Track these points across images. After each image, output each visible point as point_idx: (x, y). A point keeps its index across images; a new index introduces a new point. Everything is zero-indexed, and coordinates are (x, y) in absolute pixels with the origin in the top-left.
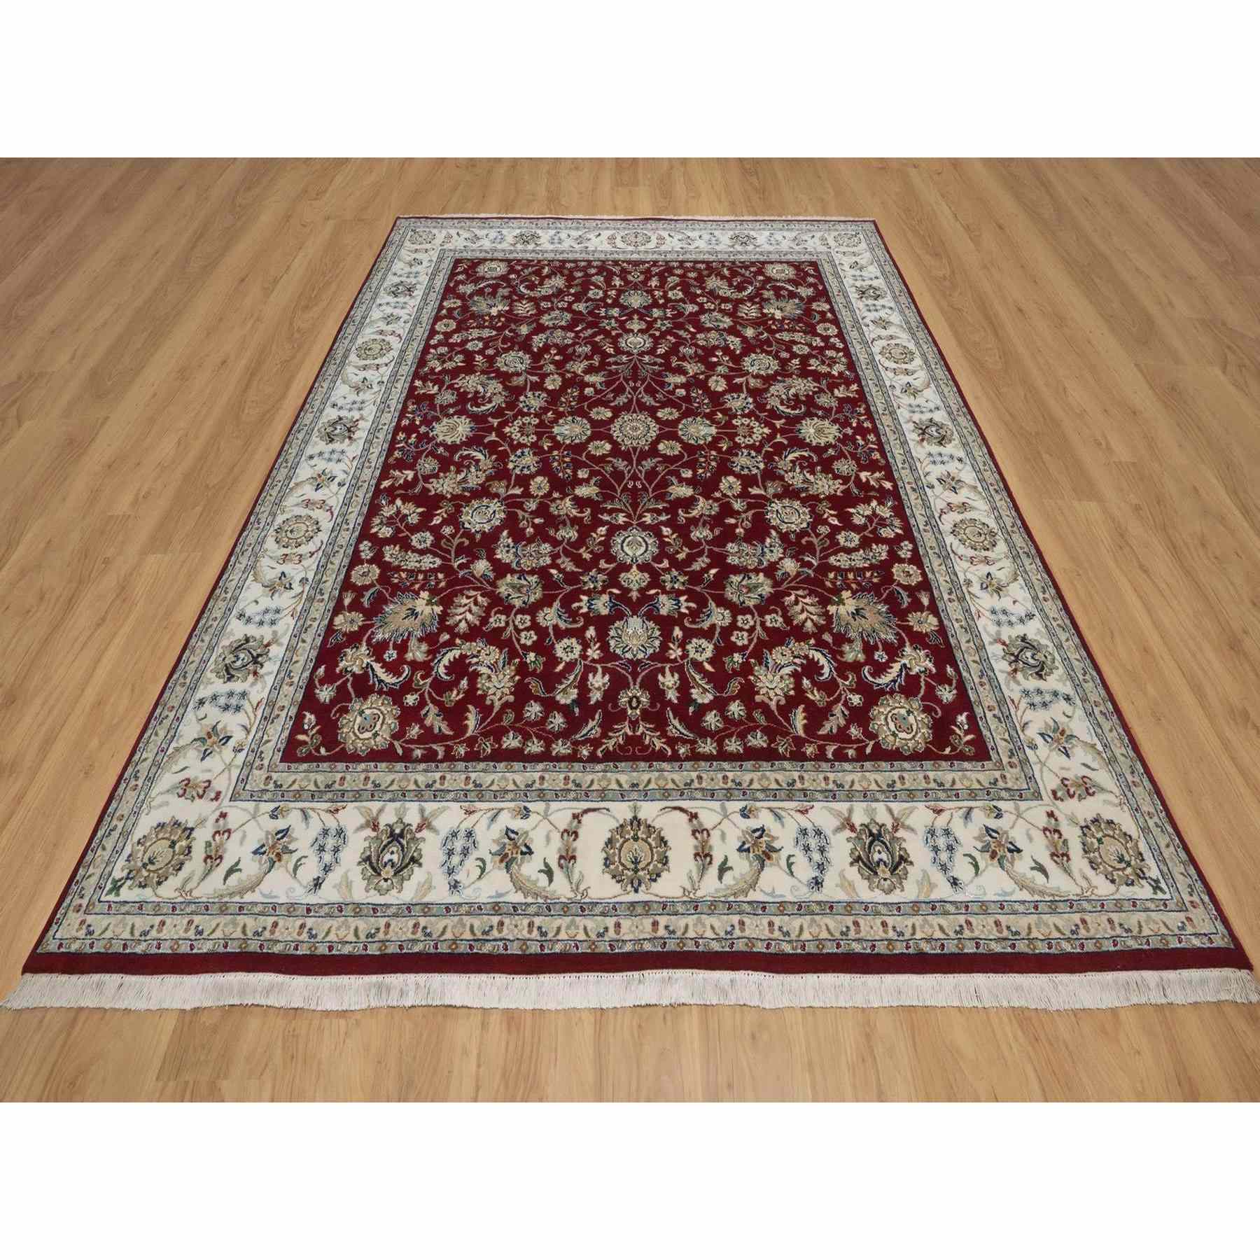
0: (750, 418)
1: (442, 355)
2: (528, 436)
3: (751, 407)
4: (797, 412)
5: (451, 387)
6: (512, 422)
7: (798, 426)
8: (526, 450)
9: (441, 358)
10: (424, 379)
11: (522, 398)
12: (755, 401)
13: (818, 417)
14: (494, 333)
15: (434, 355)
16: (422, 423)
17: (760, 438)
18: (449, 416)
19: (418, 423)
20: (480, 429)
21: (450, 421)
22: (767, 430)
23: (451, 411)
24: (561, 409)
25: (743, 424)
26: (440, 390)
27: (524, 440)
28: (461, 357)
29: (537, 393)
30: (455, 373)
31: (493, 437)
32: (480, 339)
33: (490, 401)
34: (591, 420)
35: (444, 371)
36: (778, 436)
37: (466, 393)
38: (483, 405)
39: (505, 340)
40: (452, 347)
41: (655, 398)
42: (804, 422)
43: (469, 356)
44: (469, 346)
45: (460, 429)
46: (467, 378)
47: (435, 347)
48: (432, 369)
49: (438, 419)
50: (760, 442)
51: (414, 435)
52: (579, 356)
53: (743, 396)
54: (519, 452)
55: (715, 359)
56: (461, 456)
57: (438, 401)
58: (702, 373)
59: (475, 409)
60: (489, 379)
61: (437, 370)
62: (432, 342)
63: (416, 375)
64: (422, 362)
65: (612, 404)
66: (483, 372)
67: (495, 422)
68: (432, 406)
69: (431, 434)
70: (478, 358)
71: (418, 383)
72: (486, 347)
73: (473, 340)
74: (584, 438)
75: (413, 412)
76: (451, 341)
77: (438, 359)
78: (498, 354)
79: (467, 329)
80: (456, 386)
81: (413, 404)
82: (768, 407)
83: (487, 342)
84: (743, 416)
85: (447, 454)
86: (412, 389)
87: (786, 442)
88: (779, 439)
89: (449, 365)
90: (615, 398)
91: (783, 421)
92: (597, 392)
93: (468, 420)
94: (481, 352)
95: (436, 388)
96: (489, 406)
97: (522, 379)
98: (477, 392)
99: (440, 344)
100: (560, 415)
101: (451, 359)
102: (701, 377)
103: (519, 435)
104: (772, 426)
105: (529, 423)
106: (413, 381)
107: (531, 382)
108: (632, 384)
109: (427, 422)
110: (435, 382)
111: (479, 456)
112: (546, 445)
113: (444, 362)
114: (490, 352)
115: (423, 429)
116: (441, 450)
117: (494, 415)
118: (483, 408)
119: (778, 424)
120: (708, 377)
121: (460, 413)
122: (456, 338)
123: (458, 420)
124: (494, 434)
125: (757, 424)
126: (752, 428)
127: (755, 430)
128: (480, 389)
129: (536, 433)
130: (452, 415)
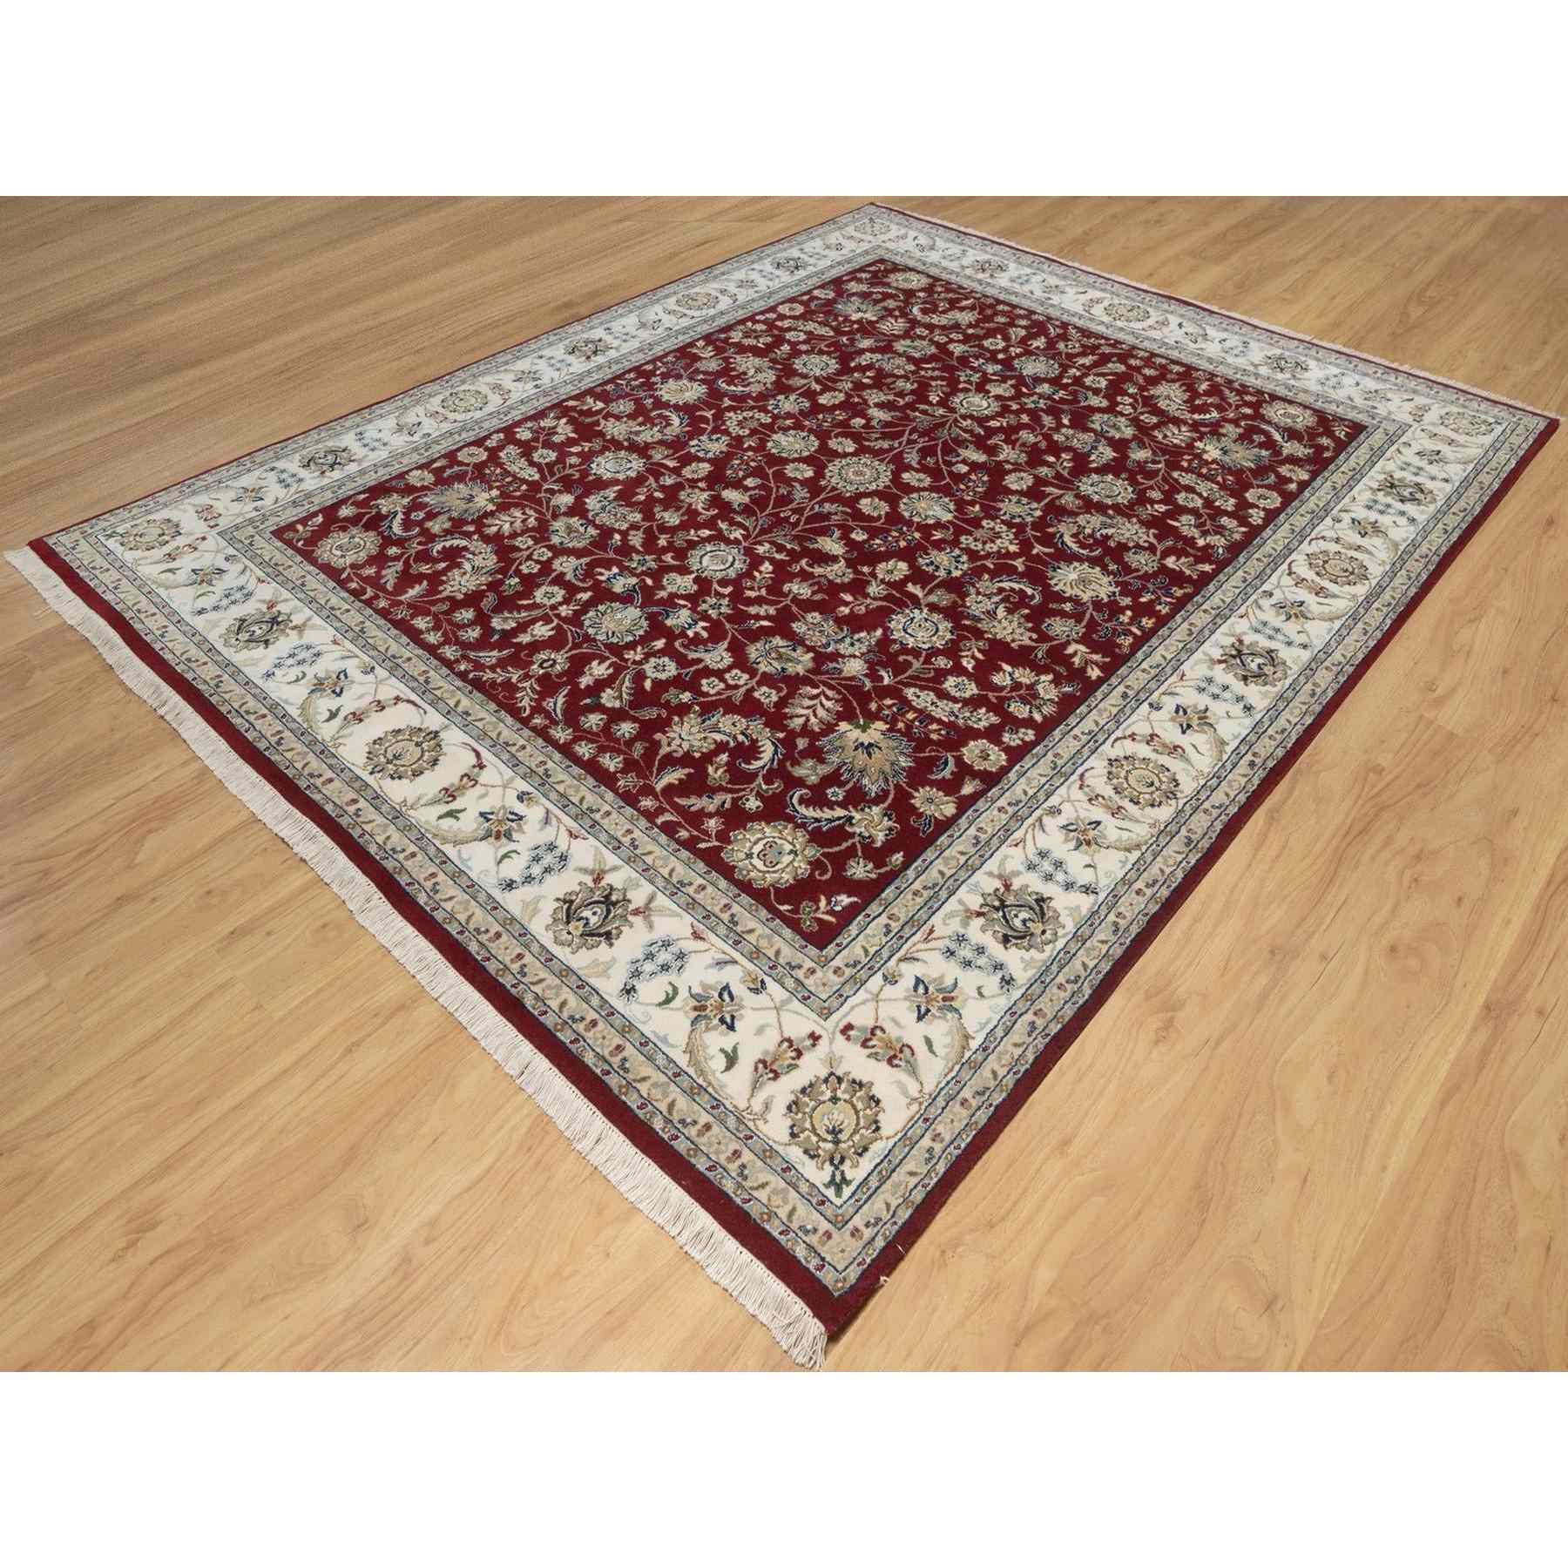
1: (1024, 700)
5: (1044, 637)
9: (1030, 695)
10: (1078, 675)
14: (910, 692)
15: (1039, 708)
16: (1122, 610)
18: (1077, 601)
19: (1129, 613)
20: (1047, 565)
21: (1078, 593)
23: (1068, 606)
26: (1068, 643)
28: (997, 679)
29: (930, 569)
32: (943, 695)
33: (1000, 590)
35: (1039, 670)
37: (1028, 618)
38: (1012, 590)
39: (899, 668)
40: (998, 708)
43: (981, 675)
44: (972, 689)
45: (1072, 578)
46: (1009, 639)
47: (1029, 723)
48: (1057, 682)
49: (1097, 604)
51: (1143, 600)
57: (1081, 629)
59: (1030, 591)
60: (977, 620)
61: (1050, 677)
62: (1028, 735)
63: (1090, 687)
64: (1067, 708)
66: (979, 634)
67: (1019, 563)
68: (1092, 626)
69: (1119, 589)
70: (968, 664)
71: (1094, 673)
72: (941, 674)
73: (955, 700)
75: (1127, 633)
76: (994, 719)
77: (1036, 696)
78: (934, 652)
80: (1035, 636)
81: (1119, 646)
83: (934, 682)
85: (1108, 560)
86: (1109, 670)
89: (1024, 676)
92: (847, 529)
93: (1053, 582)
94: (958, 670)
95: (1070, 650)
96: (1006, 585)
97: (934, 598)
98: (1010, 611)
99: (1017, 723)
100: (923, 528)
101: (1017, 686)
106: (1100, 682)
107: (923, 587)
109: (1113, 609)
110: (1066, 660)
111: (1069, 540)
113: (1031, 687)
114: (942, 662)
115: (1127, 601)
116: (1114, 567)
122: (984, 719)
124: (1034, 552)
128: (1001, 612)
129: (978, 527)
130: (1069, 600)
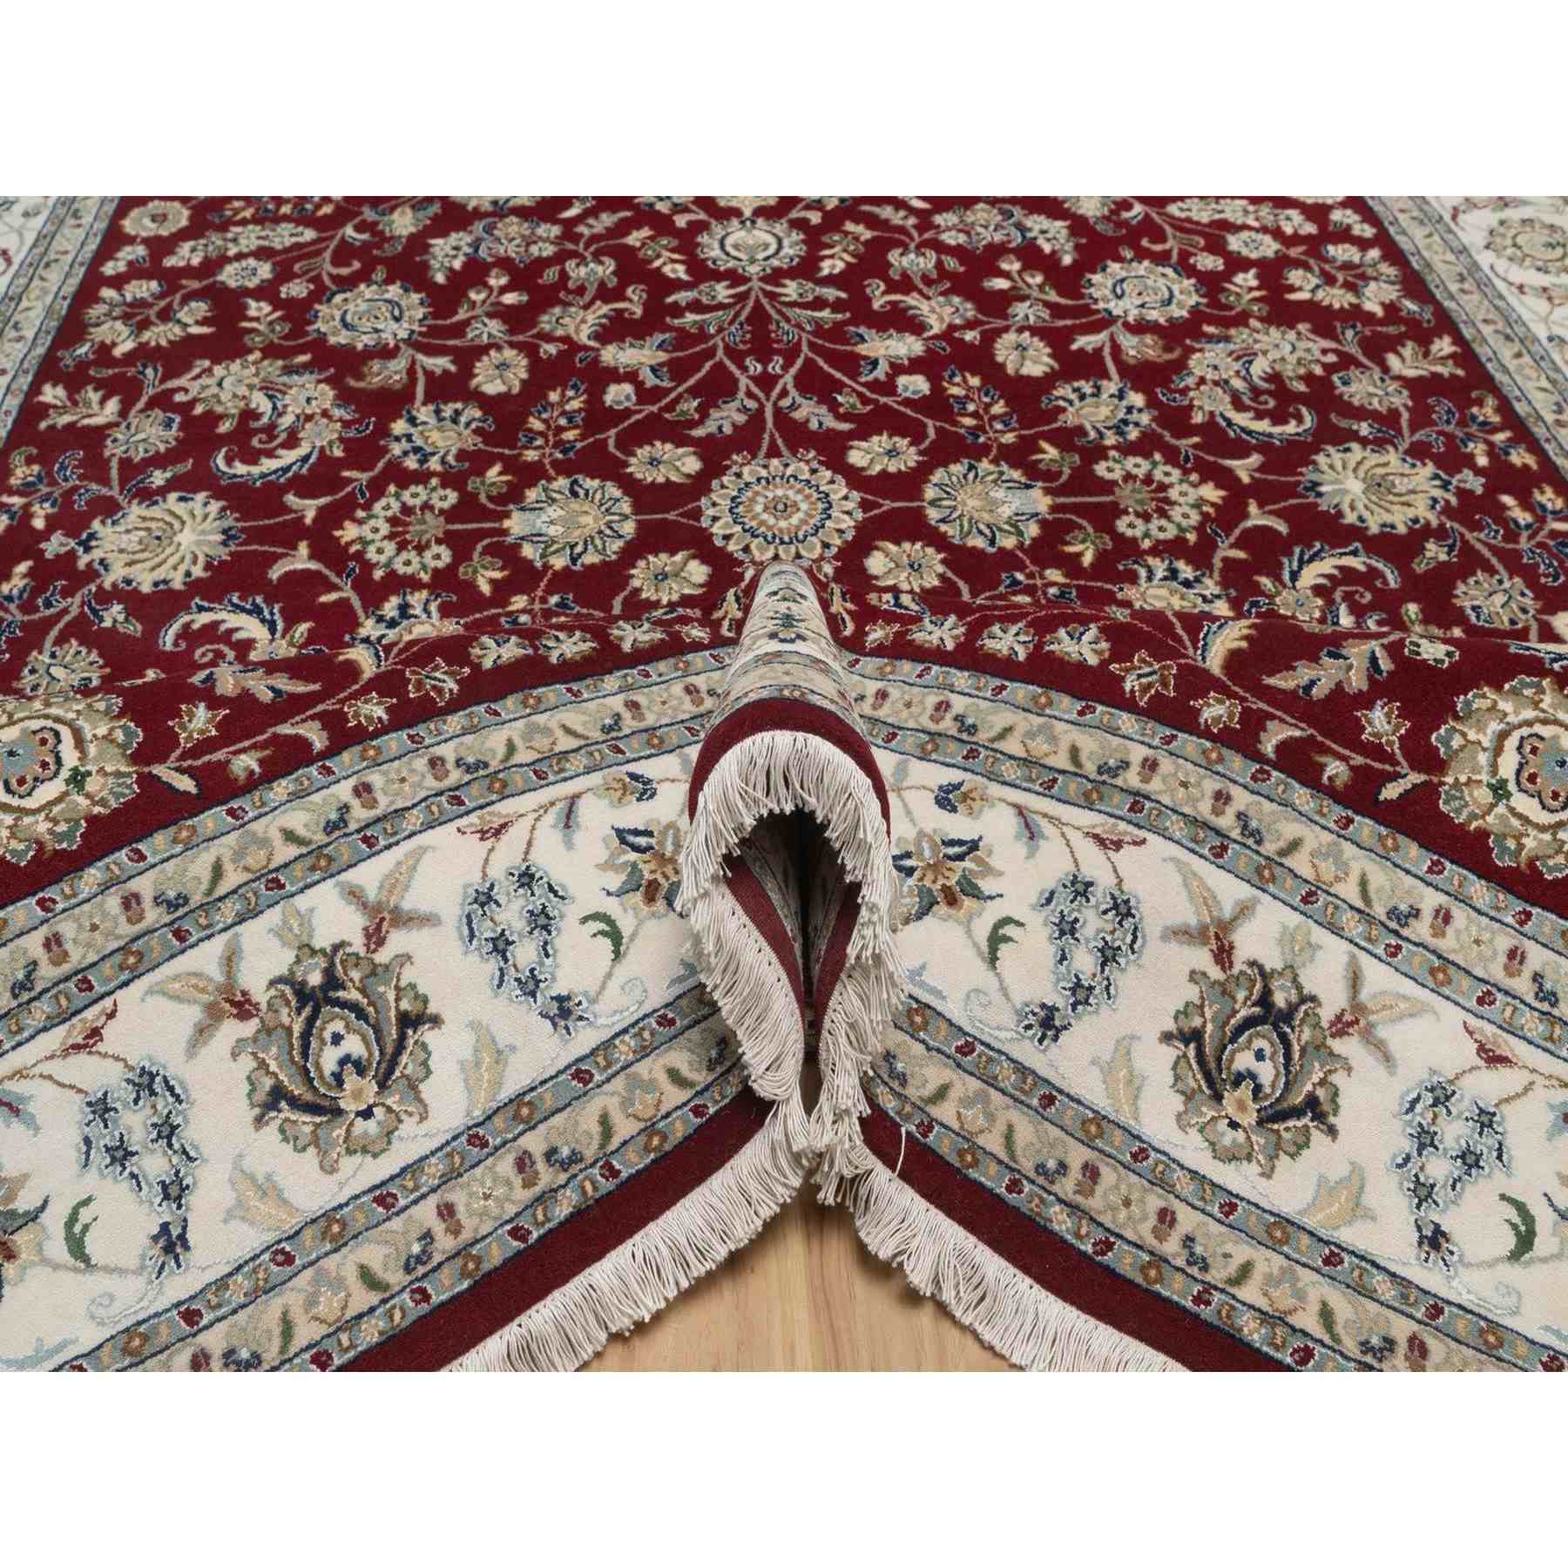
0: (1147, 455)
1: (140, 304)
2: (420, 549)
3: (1145, 419)
4: (1291, 428)
5: (163, 401)
6: (367, 506)
7: (1308, 474)
8: (417, 599)
9: (136, 316)
10: (75, 381)
11: (399, 427)
12: (1152, 402)
13: (1364, 442)
14: (309, 235)
15: (112, 305)
16: (53, 524)
17: (1195, 518)
18: (148, 496)
19: (39, 523)
20: (254, 535)
21: (155, 512)
22: (1211, 493)
23: (159, 478)
24: (531, 455)
25: (1128, 477)
26: (123, 413)
27: (408, 564)
28: (200, 308)
29: (448, 410)
30: (178, 357)
31: (301, 560)
32: (262, 253)
33: (292, 441)
34: (630, 486)
35: (143, 354)
36: (1253, 508)
37: (212, 418)
38: (270, 454)
39: (344, 254)
40: (171, 280)
41: (834, 407)
42: (1321, 459)
43: (227, 305)
44: (229, 276)
45: (186, 538)
46: (219, 371)
47: (118, 282)
48: (104, 350)
49: (109, 509)
50: (1200, 529)
51: (23, 567)
52: (581, 290)
53: (1111, 387)
54: (390, 608)
55: (1001, 284)
56: (186, 633)
57: (114, 450)
58: (970, 325)
59: (240, 469)
60: (289, 370)
61: (118, 352)
62: (109, 269)
63: (48, 370)
64: (72, 327)
65: (699, 432)
66: (270, 351)
67: (309, 509)
68: (96, 467)
69: (82, 564)
70: (255, 308)
71: (52, 394)
72: (284, 274)
73: (240, 257)
74: (616, 545)
75: (26, 490)
76: (170, 262)
77: (126, 317)
78: (320, 293)
79: (223, 227)
80: (179, 398)
81: (30, 461)
82: (1198, 418)
83: (285, 263)
84: (1128, 449)
85: (135, 628)
86: (31, 411)
87: (1282, 528)
88: (1256, 517)
89: (161, 334)
90: (703, 412)
91: (1255, 459)
92: (646, 395)
93: (215, 506)
94: (266, 292)
95: (113, 405)
96: (289, 457)
97: (397, 367)
98: (249, 415)
99: (135, 271)
100: (532, 474)
101: (166, 315)
102: (970, 336)
103: (390, 548)
104: (1224, 478)
105: (426, 506)
106: (35, 388)
107: (429, 375)
108: (755, 367)
109: (72, 521)
110: (108, 388)
111: (250, 627)
112: (485, 578)
113: (144, 325)
114: (296, 289)
115: (55, 545)
116: (114, 614)
117: (305, 485)
118: (268, 465)
119: (1244, 468)
120: (990, 337)
121: (184, 485)
122: (187, 255)
123: (180, 509)
124: (303, 549)
125: (1176, 474)
126: (1163, 487)
127: (1173, 494)
128: (261, 402)
129: (448, 539)
130: (163, 491)
